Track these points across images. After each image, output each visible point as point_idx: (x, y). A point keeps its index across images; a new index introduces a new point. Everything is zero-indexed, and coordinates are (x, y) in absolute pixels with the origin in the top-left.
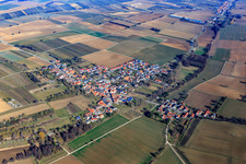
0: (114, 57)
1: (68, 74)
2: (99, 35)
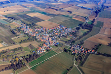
0: (51, 24)
1: (30, 31)
2: (44, 13)
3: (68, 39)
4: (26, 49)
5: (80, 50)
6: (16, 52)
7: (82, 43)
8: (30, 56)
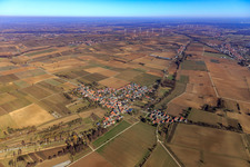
0: (118, 82)
1: (90, 94)
2: (108, 67)
3: (145, 102)
4: (87, 121)
5: (163, 118)
6: (73, 127)
7: (164, 107)
8: (94, 131)
